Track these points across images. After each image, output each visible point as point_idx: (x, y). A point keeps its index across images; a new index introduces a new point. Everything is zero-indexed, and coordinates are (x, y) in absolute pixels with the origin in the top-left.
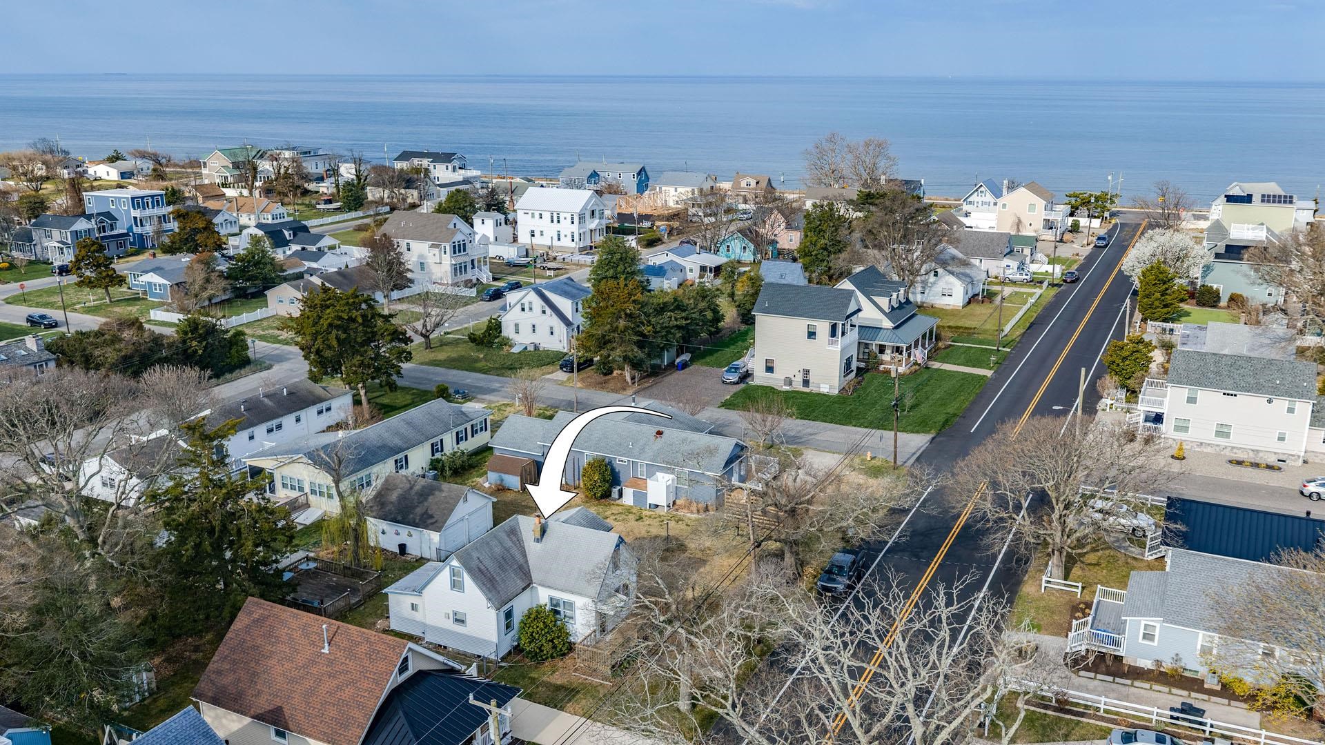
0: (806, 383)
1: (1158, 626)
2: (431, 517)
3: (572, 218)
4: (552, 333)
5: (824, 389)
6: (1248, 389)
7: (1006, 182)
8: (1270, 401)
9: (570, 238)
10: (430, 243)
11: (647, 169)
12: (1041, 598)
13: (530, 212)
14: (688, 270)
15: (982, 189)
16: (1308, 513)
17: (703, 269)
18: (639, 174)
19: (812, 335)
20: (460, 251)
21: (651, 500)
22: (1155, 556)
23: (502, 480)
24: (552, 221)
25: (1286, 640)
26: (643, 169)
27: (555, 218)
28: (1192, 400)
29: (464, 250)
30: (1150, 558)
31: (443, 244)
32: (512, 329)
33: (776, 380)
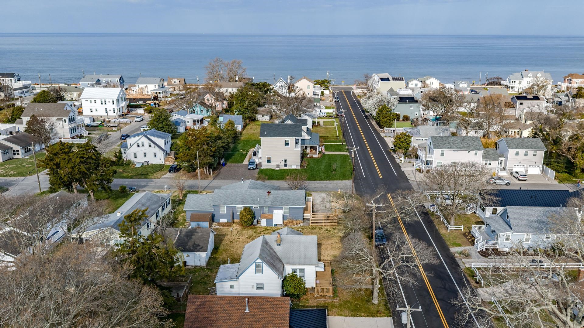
0: (286, 165)
1: (511, 234)
2: (198, 245)
3: (113, 102)
4: (155, 156)
5: (294, 167)
6: (461, 148)
7: (289, 77)
8: (469, 152)
9: (112, 111)
10: (56, 118)
11: (123, 77)
12: (450, 234)
13: (89, 100)
14: (187, 122)
15: (281, 80)
16: (520, 188)
17: (194, 121)
18: (120, 79)
19: (287, 144)
20: (72, 121)
21: (275, 222)
22: (471, 212)
23: (199, 225)
24: (102, 104)
25: (552, 231)
26: (121, 77)
27: (104, 102)
28: (442, 154)
29: (74, 121)
30: (470, 213)
31: (64, 118)
32: (133, 155)
33: (273, 165)
